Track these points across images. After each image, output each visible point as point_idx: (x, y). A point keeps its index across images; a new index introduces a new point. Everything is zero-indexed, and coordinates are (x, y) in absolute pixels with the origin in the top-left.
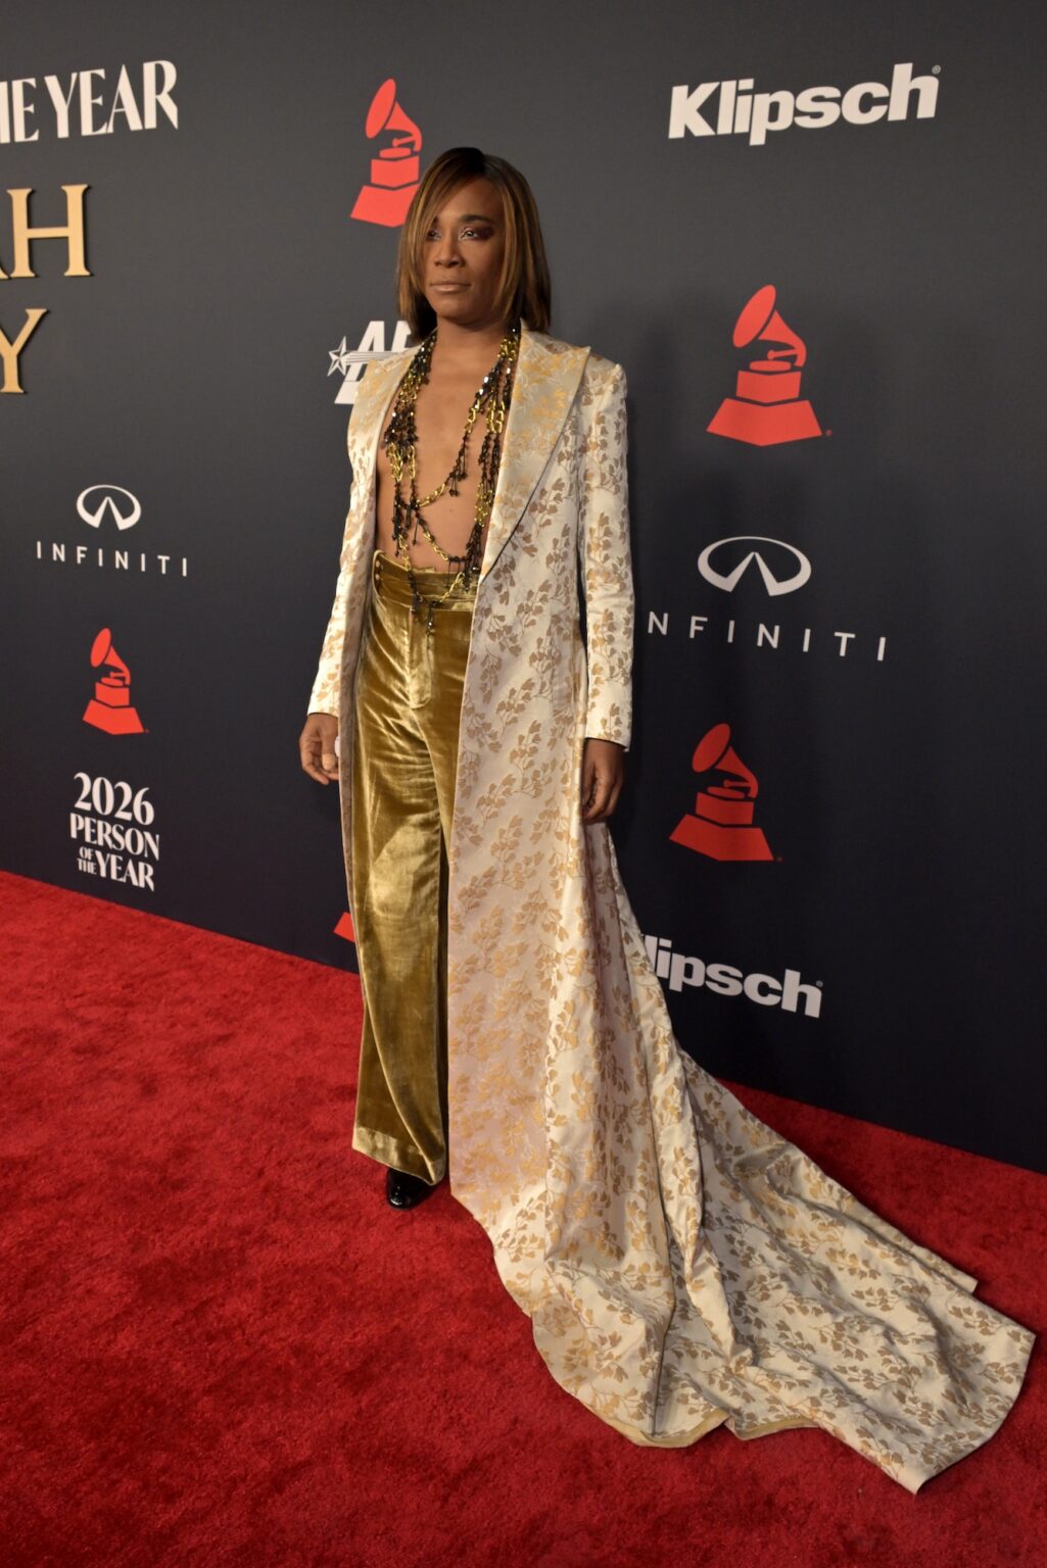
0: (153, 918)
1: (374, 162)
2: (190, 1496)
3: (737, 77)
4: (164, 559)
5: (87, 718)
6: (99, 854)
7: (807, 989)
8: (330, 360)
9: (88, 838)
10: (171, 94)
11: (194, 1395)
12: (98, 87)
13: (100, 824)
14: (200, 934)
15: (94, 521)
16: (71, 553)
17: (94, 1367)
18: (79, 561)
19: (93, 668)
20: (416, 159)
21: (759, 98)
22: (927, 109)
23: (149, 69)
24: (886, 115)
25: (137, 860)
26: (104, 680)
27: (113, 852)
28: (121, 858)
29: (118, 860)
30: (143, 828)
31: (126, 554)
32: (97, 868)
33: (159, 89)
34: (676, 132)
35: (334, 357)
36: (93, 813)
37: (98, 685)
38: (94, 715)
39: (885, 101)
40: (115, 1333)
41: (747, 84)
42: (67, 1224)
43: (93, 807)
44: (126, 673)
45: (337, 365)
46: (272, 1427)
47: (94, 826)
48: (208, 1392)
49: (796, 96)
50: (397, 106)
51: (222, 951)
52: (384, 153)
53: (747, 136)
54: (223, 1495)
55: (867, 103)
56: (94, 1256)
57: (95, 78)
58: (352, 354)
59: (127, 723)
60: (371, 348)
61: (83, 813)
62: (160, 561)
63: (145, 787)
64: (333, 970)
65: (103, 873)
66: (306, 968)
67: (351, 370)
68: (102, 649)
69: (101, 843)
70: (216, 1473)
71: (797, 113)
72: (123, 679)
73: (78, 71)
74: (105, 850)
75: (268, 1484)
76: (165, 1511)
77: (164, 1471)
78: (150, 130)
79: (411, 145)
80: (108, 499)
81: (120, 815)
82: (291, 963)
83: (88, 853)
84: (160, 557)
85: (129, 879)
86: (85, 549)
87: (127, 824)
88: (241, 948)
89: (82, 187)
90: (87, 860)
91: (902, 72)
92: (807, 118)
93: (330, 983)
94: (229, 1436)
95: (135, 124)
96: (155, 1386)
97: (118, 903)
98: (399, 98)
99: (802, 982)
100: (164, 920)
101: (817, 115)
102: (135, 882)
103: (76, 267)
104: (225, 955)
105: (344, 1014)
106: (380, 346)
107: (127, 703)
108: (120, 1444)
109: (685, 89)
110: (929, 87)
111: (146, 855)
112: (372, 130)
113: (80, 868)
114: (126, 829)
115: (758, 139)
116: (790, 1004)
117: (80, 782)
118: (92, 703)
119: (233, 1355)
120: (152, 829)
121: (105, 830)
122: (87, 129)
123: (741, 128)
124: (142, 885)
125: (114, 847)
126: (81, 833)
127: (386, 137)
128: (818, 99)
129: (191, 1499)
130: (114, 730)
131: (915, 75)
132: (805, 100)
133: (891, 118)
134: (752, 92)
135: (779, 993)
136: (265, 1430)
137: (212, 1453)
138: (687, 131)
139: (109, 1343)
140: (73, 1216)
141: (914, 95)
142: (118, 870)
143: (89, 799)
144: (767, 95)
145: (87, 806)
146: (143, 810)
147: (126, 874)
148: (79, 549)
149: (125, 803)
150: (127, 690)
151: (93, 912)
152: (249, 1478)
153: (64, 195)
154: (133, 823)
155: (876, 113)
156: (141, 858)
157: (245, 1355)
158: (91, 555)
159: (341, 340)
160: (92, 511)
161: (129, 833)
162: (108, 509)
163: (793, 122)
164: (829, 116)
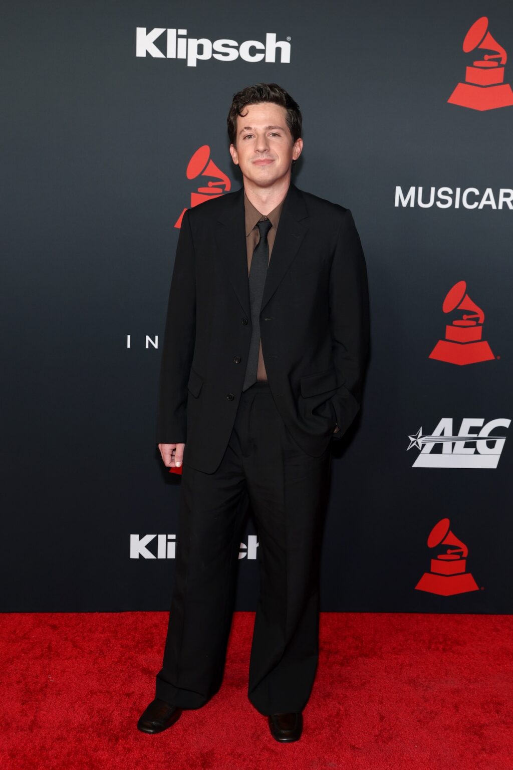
3: (177, 27)
21: (189, 40)
22: (286, 58)
24: (264, 58)
34: (140, 53)
39: (263, 51)
41: (183, 32)
49: (213, 43)
53: (185, 61)
55: (253, 51)
71: (214, 52)
91: (271, 37)
92: (220, 55)
101: (226, 54)
109: (144, 29)
110: (286, 47)
115: (192, 63)
116: (253, 556)
123: (182, 55)
128: (225, 46)
131: (277, 40)
132: (218, 45)
133: (267, 60)
134: (187, 37)
135: (246, 551)
138: (147, 53)
141: (278, 51)
144: (196, 40)
155: (258, 58)
163: (212, 56)
164: (233, 55)
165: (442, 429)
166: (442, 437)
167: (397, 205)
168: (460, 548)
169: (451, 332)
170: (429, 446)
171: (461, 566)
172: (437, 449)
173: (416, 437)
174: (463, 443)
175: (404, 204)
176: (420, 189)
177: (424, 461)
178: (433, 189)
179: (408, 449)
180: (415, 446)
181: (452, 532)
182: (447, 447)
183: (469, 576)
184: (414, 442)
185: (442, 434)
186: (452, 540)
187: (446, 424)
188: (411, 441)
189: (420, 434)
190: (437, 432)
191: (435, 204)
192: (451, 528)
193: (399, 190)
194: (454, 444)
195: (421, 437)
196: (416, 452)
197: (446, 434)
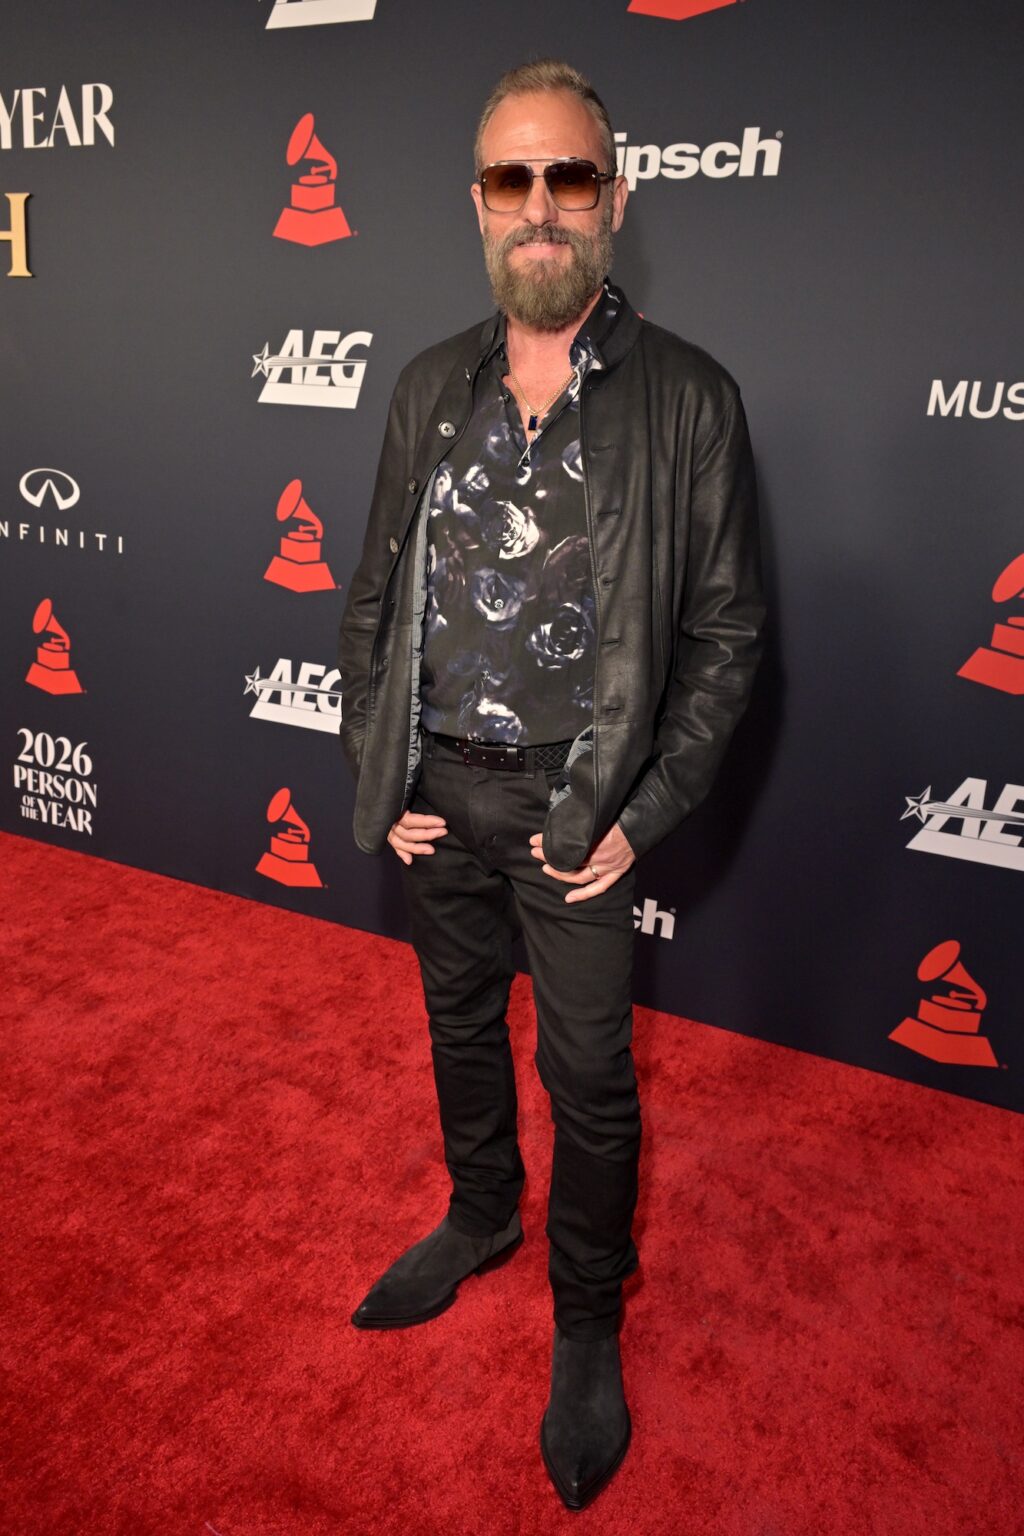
0: (92, 858)
1: (294, 187)
2: (136, 1346)
4: (101, 537)
5: (30, 679)
6: (41, 802)
7: (662, 915)
8: (254, 363)
9: (30, 788)
10: (109, 114)
11: (138, 1263)
12: (39, 104)
13: (42, 774)
14: (134, 873)
15: (36, 501)
16: (14, 530)
17: (48, 1243)
18: (22, 537)
19: (35, 634)
20: (332, 187)
21: (630, 149)
22: (771, 168)
23: (87, 91)
24: (737, 171)
25: (76, 807)
26: (45, 645)
27: (54, 800)
28: (61, 806)
29: (58, 807)
30: (81, 779)
31: (66, 532)
32: (39, 814)
33: (97, 108)
35: (257, 361)
36: (35, 765)
37: (40, 650)
38: (36, 677)
39: (736, 159)
40: (66, 1214)
41: (623, 137)
42: (20, 1124)
43: (35, 759)
44: (66, 640)
45: (260, 368)
46: (207, 1287)
47: (36, 776)
48: (150, 1261)
49: (662, 150)
50: (315, 138)
51: (155, 887)
52: (302, 180)
54: (164, 1345)
55: (722, 159)
56: (45, 1149)
57: (36, 96)
58: (274, 359)
59: (67, 684)
60: (291, 354)
61: (26, 765)
62: (98, 539)
63: (83, 741)
64: (254, 903)
65: (45, 819)
66: (230, 902)
67: (273, 372)
68: (43, 617)
69: (42, 792)
70: (158, 1327)
71: (663, 165)
72: (63, 644)
73: (21, 88)
74: (46, 798)
75: (204, 1335)
76: (114, 1361)
77: (113, 1327)
78: (89, 147)
79: (327, 173)
80: (49, 482)
81: (61, 766)
82: (217, 898)
83: (31, 801)
84: (97, 535)
85: (68, 824)
86: (27, 526)
87: (67, 775)
88: (172, 885)
89: (26, 195)
90: (29, 807)
91: (751, 134)
92: (672, 170)
93: (252, 915)
94: (168, 1298)
95: (74, 140)
96: (103, 1258)
97: (59, 846)
98: (317, 131)
99: (658, 909)
100: (101, 861)
101: (680, 168)
102: (74, 827)
103: (19, 268)
104: (156, 891)
105: (265, 941)
106: (299, 352)
107: (67, 666)
108: (73, 1307)
110: (773, 148)
111: (85, 803)
112: (292, 158)
113: (23, 814)
114: (66, 780)
115: (631, 185)
116: (648, 928)
117: (23, 736)
118: (34, 666)
119: (171, 1231)
120: (90, 779)
121: (46, 781)
122: (29, 142)
124: (81, 829)
125: (55, 795)
126: (24, 783)
127: (305, 165)
128: (681, 154)
129: (137, 1349)
130: (54, 690)
131: (762, 137)
132: (670, 154)
133: (742, 174)
134: (627, 144)
135: (640, 919)
136: (201, 1291)
137: (155, 1311)
139: (60, 1223)
140: (25, 1115)
141: (761, 155)
142: (58, 816)
143: (31, 752)
144: (639, 148)
145: (29, 759)
146: (82, 762)
147: (66, 820)
148: (22, 526)
149: (66, 754)
150: (67, 654)
151: (36, 854)
152: (187, 1330)
153: (7, 203)
154: (73, 774)
155: (729, 169)
156: (81, 805)
157: (183, 1229)
158: (33, 533)
159: (263, 346)
160: (34, 492)
161: (68, 783)
162: (49, 490)
163: (660, 175)
164: (691, 168)
165: (966, 796)
166: (964, 809)
167: (931, 411)
168: (973, 994)
169: (1001, 634)
170: (940, 820)
171: (973, 1021)
172: (953, 826)
173: (918, 801)
174: (1001, 824)
175: (945, 411)
176: (977, 385)
177: (928, 841)
178: (1000, 386)
179: (903, 818)
180: (914, 815)
181: (963, 964)
182: (970, 826)
183: (984, 1041)
184: (913, 808)
185: (965, 803)
186: (960, 976)
187: (974, 788)
188: (907, 805)
189: (927, 798)
190: (956, 798)
191: (1000, 412)
192: (961, 958)
193: (937, 387)
194: (983, 824)
195: (927, 803)
196: (915, 825)
197: (971, 805)
